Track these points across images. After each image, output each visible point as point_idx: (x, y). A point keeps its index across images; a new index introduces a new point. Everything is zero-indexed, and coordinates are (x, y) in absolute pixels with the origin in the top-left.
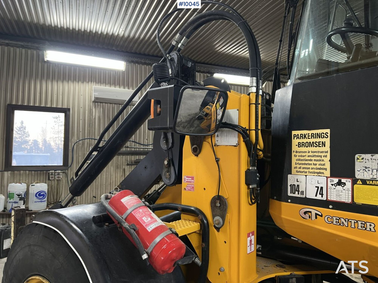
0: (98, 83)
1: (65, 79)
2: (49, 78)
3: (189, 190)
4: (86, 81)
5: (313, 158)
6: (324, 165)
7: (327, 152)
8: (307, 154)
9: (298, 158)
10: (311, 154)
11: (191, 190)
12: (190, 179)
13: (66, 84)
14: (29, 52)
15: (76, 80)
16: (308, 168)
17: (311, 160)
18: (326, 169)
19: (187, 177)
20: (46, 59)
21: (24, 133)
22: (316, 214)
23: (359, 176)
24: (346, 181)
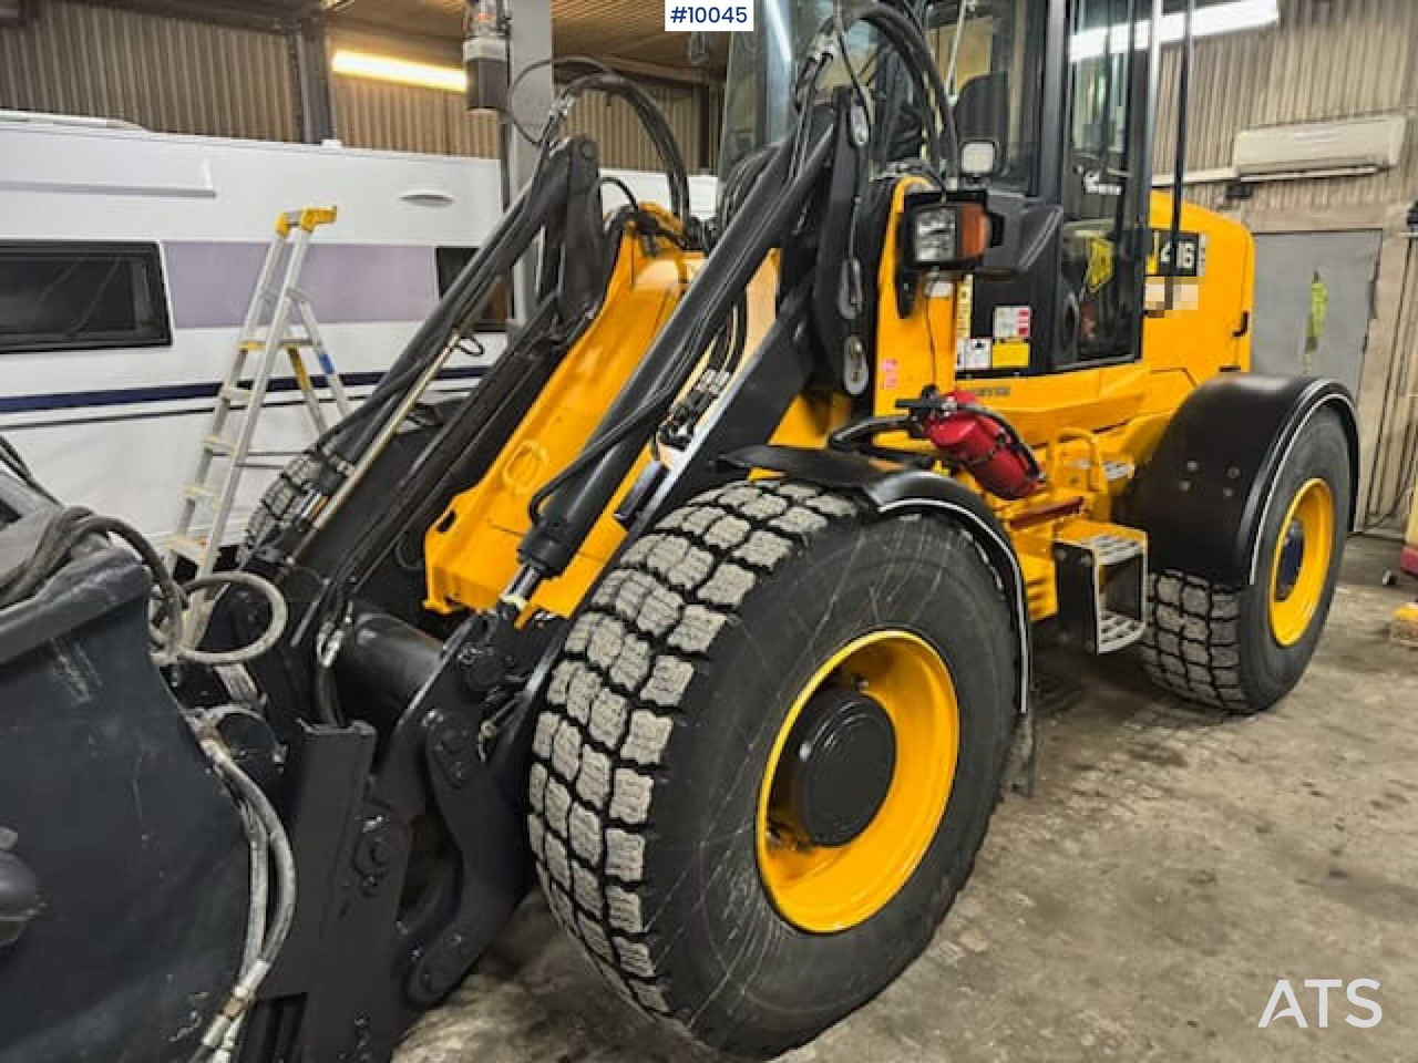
3: (890, 386)
12: (892, 364)
18: (965, 326)
19: (888, 362)
23: (998, 334)
24: (986, 342)
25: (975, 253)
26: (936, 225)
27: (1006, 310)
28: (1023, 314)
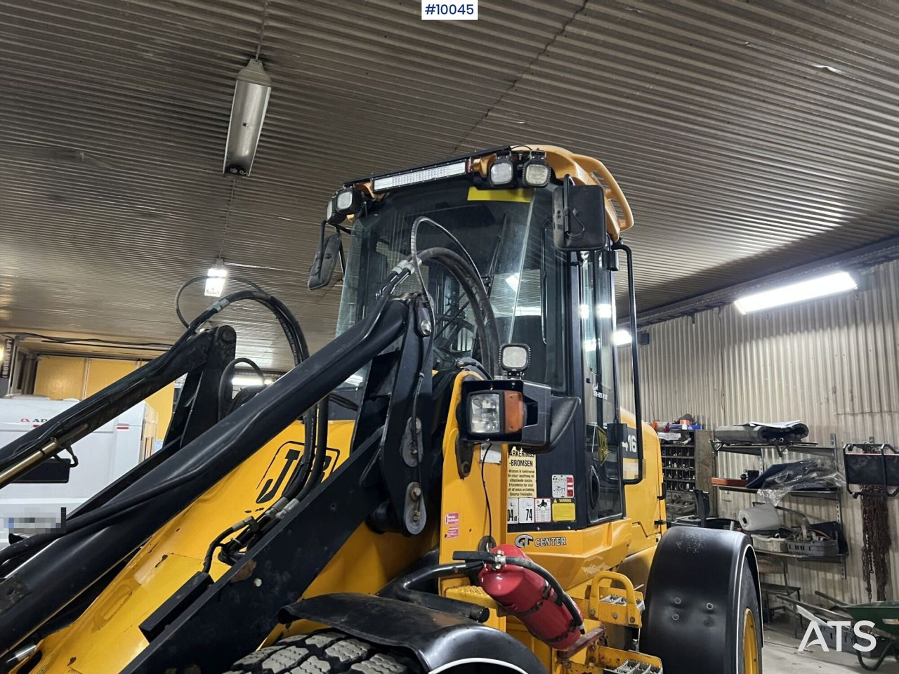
3: (452, 536)
5: (524, 479)
6: (532, 485)
7: (533, 472)
8: (519, 474)
9: (511, 478)
10: (522, 474)
11: (454, 536)
12: (454, 517)
16: (520, 490)
17: (522, 481)
18: (533, 490)
19: (450, 515)
22: (529, 540)
23: (555, 495)
24: (547, 501)
25: (516, 429)
26: (486, 405)
27: (558, 476)
28: (569, 480)
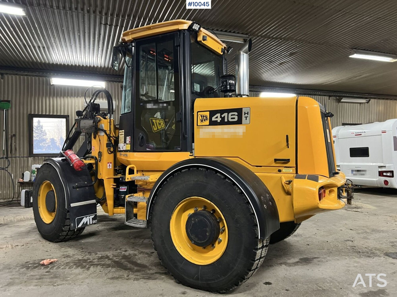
0: (88, 97)
1: (65, 96)
2: (55, 96)
4: (79, 96)
6: (123, 140)
7: (124, 137)
11: (94, 151)
13: (66, 99)
14: (41, 78)
15: (72, 96)
19: (93, 147)
20: (52, 84)
21: (41, 132)
22: (122, 154)
23: (127, 142)
24: (125, 144)
28: (130, 138)
